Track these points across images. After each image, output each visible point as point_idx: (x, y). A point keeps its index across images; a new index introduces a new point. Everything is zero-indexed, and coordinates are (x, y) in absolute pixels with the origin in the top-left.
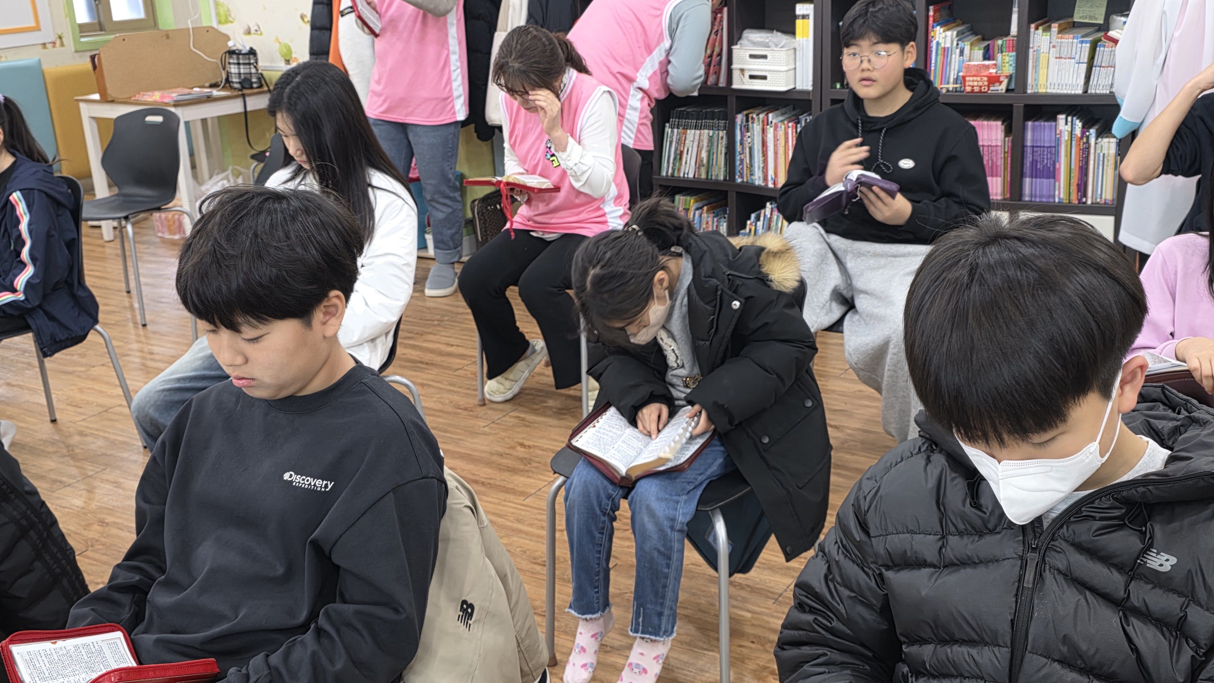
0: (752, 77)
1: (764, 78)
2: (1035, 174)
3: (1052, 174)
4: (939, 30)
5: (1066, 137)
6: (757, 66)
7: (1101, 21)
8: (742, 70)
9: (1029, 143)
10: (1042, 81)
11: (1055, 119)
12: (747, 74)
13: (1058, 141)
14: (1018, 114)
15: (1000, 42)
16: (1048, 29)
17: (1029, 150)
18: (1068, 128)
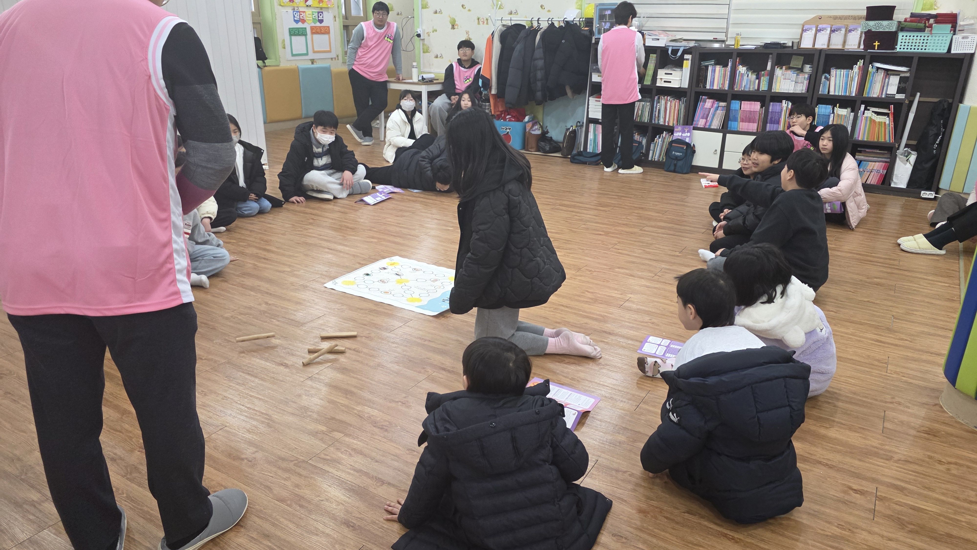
0: (665, 82)
1: (670, 82)
2: (772, 122)
3: (778, 122)
4: (740, 66)
5: (785, 108)
6: (668, 78)
7: (800, 67)
8: (661, 79)
9: (770, 111)
10: (777, 87)
11: (781, 102)
12: (663, 80)
13: (782, 110)
14: (768, 99)
15: (763, 72)
16: (781, 68)
17: (770, 113)
18: (786, 105)
